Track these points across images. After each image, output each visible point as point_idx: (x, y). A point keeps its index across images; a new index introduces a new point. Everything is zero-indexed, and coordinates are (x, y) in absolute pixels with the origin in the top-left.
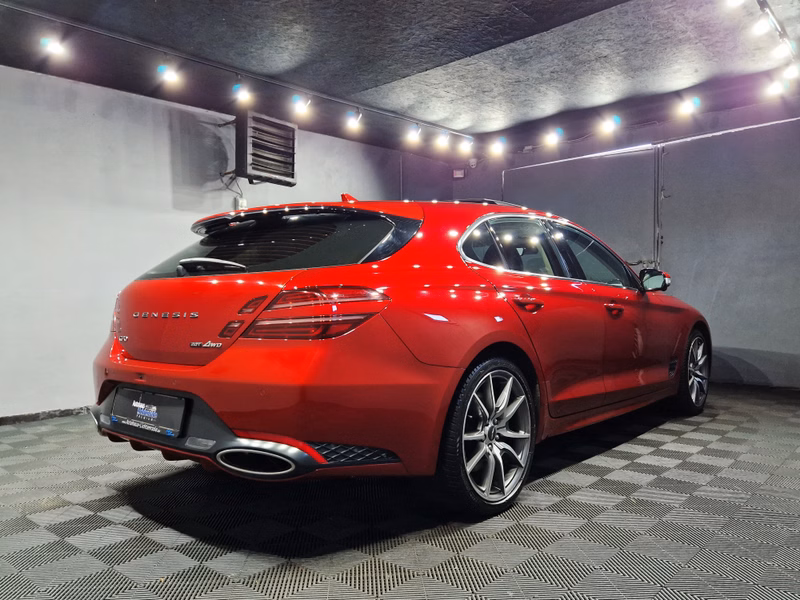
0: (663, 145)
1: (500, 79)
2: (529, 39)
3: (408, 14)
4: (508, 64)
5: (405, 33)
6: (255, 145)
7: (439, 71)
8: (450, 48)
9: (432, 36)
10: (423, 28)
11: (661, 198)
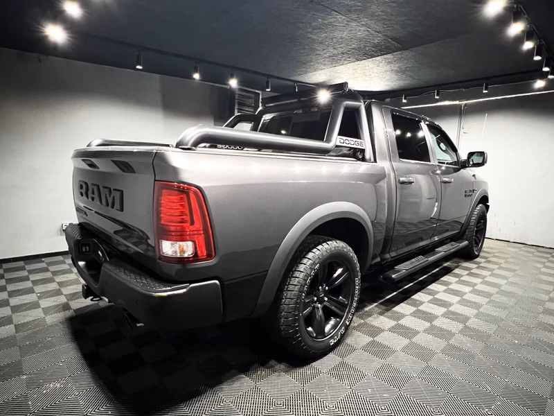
0: (466, 102)
2: (396, 53)
6: (240, 104)
7: (342, 67)
8: (349, 58)
9: (340, 53)
10: (335, 49)
11: (462, 133)
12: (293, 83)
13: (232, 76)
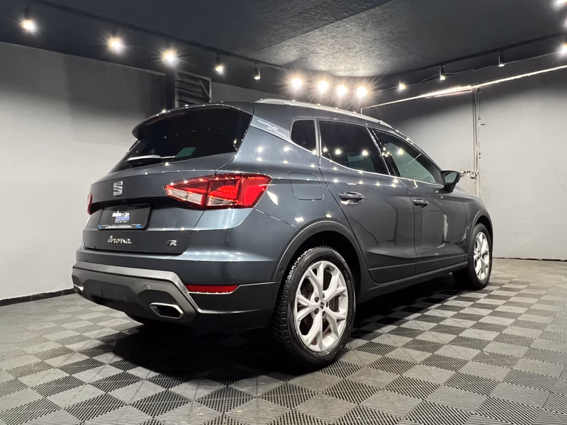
0: (478, 86)
1: (362, 38)
4: (368, 26)
5: (292, 3)
6: (180, 94)
7: (317, 32)
8: (326, 14)
9: (312, 5)
11: (479, 125)
12: (253, 64)
13: (167, 46)
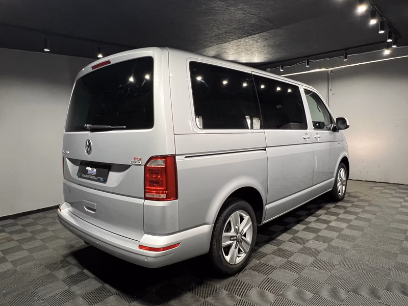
0: (331, 69)
1: (255, 46)
2: (270, 31)
3: (212, 24)
4: (259, 41)
5: (210, 31)
7: (227, 44)
8: (232, 36)
9: (224, 32)
10: (219, 29)
11: (330, 94)
